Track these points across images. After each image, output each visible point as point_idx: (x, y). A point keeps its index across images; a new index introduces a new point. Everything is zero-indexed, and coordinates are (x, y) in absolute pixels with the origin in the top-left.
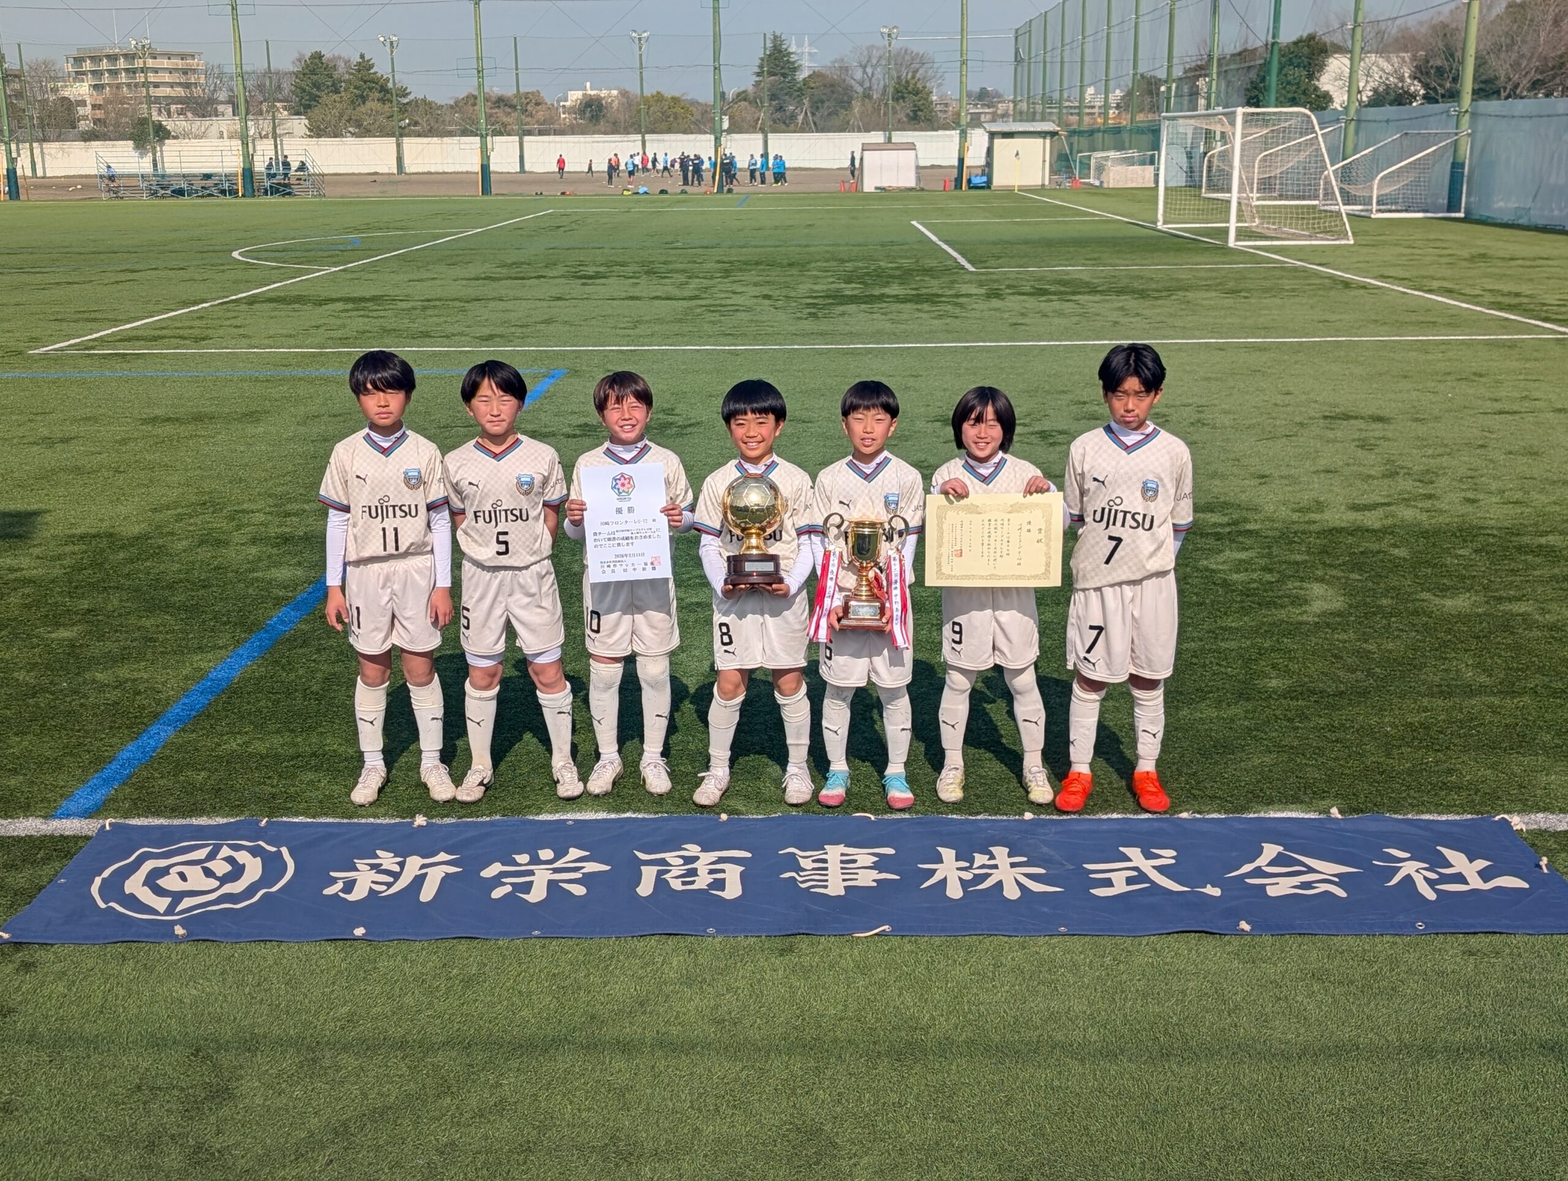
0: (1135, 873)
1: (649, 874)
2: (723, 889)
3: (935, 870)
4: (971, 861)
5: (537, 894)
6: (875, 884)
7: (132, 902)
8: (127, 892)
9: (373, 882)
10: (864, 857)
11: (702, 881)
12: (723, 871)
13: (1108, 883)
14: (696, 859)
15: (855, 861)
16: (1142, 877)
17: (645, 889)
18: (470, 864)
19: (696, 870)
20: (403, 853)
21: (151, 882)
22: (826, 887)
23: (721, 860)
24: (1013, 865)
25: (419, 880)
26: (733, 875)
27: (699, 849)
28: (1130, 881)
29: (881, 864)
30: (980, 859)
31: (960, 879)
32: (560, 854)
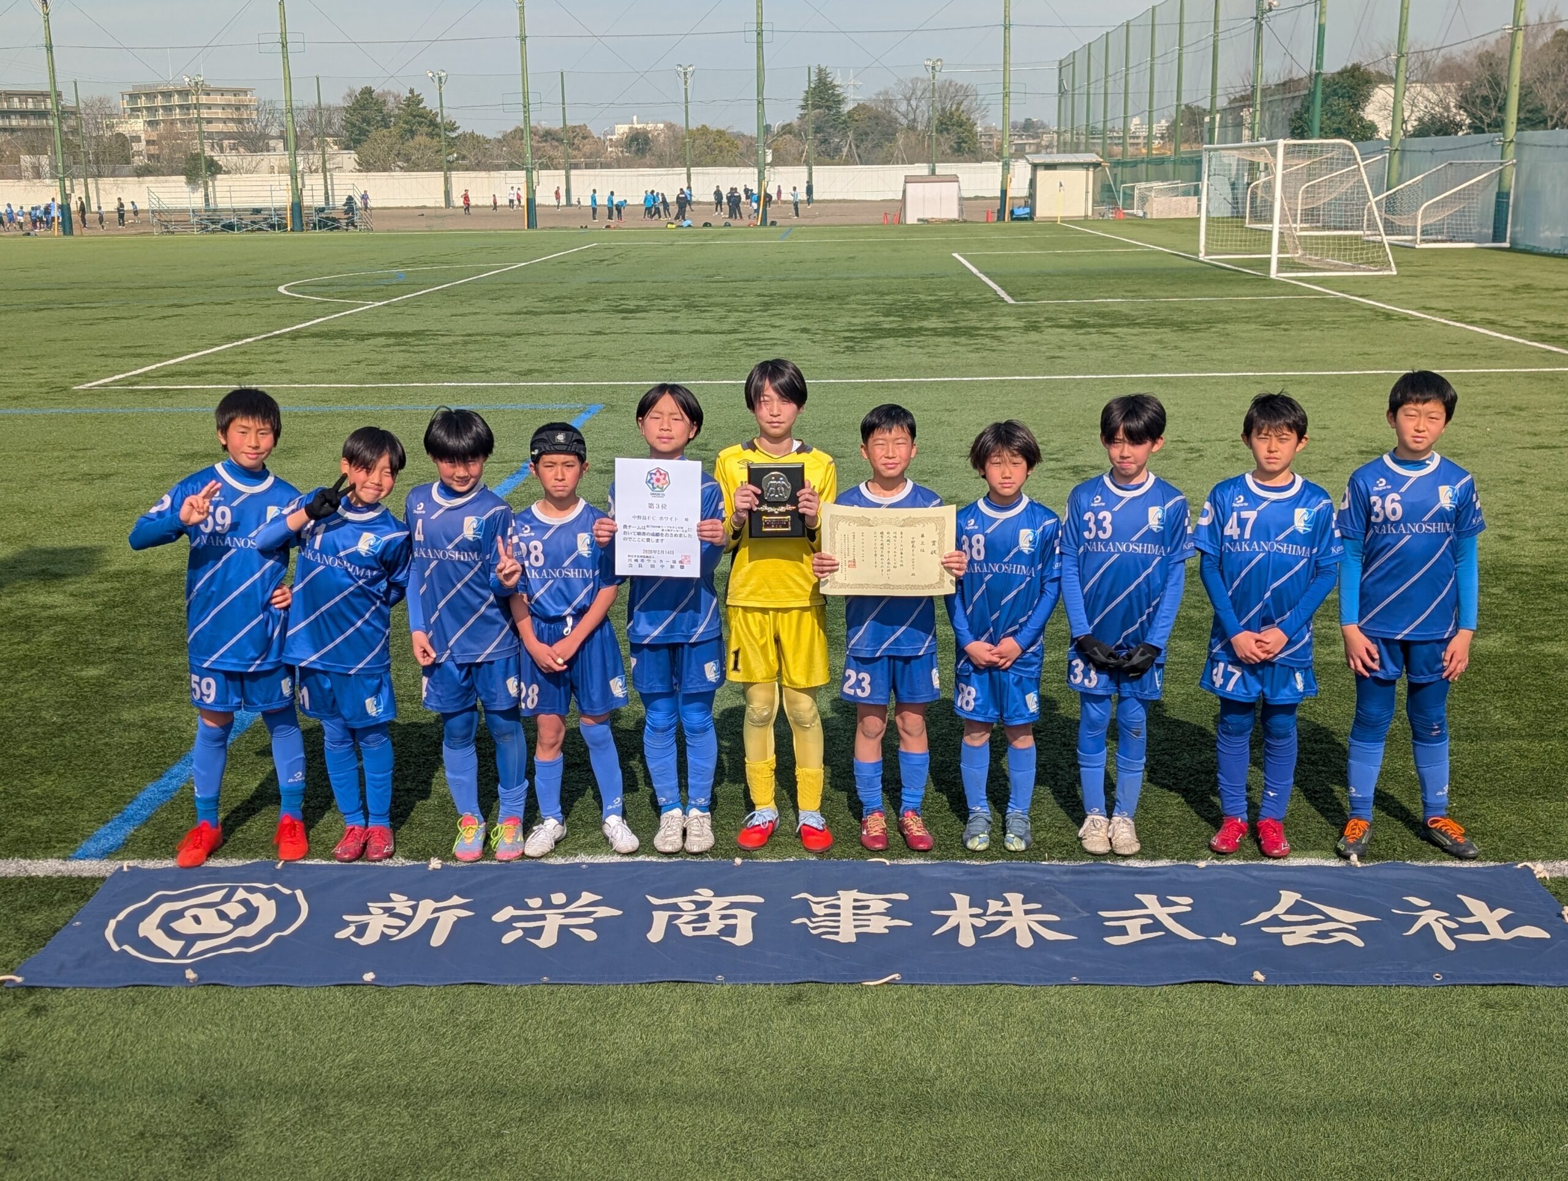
0: (1151, 921)
1: (660, 920)
2: (734, 936)
3: (948, 917)
4: (985, 907)
5: (548, 940)
6: (887, 931)
7: (145, 945)
8: (141, 934)
9: (385, 926)
10: (877, 903)
11: (713, 927)
12: (735, 917)
13: (1123, 931)
14: (709, 903)
15: (867, 907)
16: (1157, 925)
17: (656, 935)
18: (483, 908)
19: (707, 915)
20: (416, 897)
21: (165, 925)
22: (837, 933)
23: (733, 905)
24: (1027, 912)
25: (431, 924)
26: (744, 920)
27: (712, 893)
28: (1144, 929)
29: (893, 911)
30: (994, 905)
31: (973, 926)
32: (572, 898)
